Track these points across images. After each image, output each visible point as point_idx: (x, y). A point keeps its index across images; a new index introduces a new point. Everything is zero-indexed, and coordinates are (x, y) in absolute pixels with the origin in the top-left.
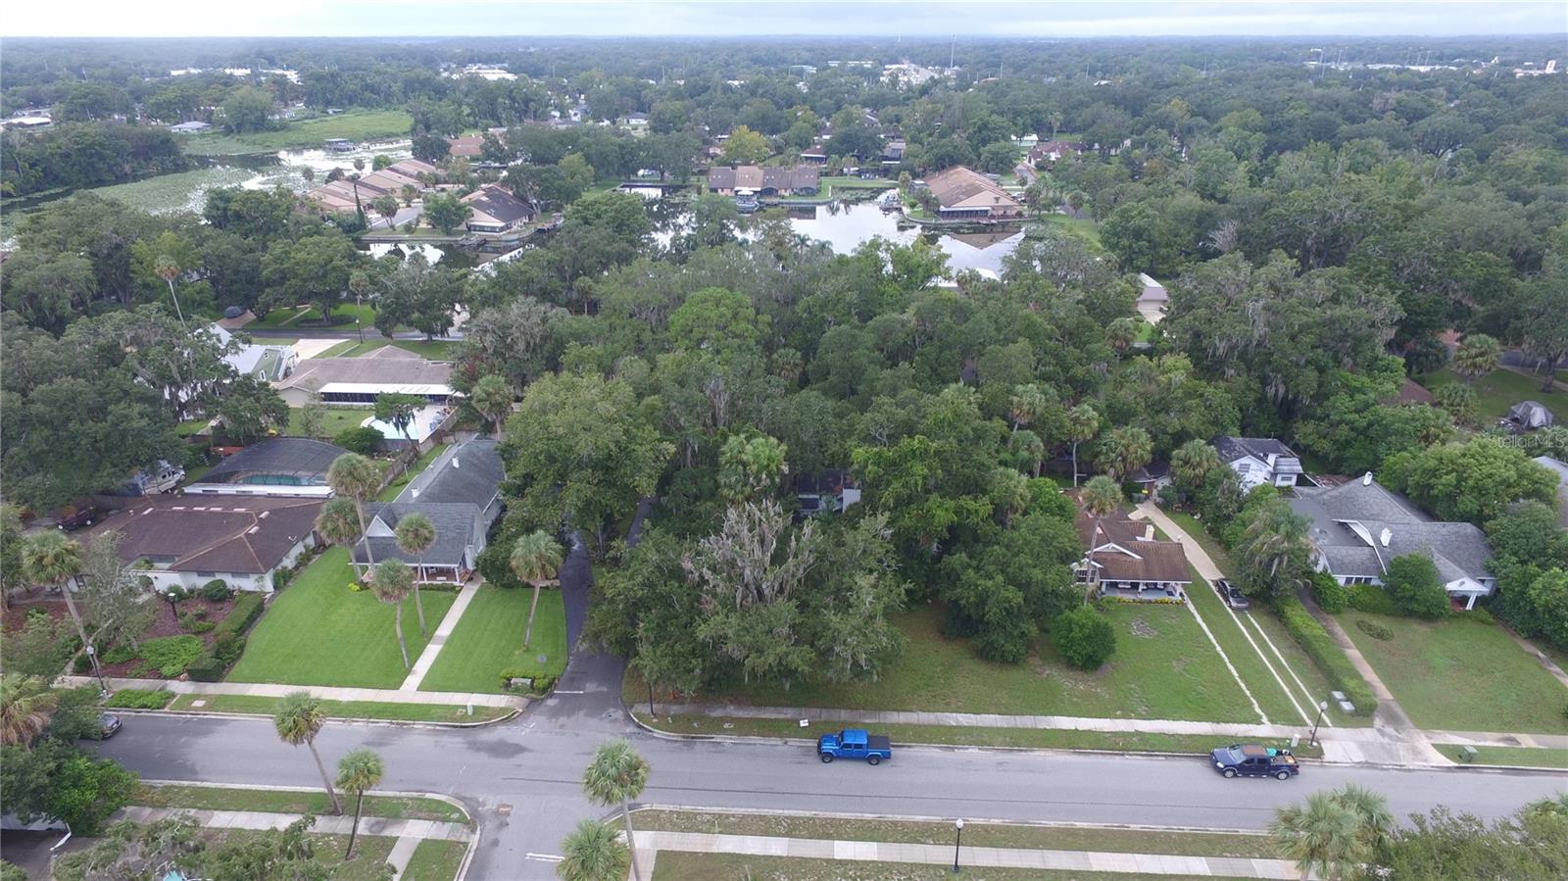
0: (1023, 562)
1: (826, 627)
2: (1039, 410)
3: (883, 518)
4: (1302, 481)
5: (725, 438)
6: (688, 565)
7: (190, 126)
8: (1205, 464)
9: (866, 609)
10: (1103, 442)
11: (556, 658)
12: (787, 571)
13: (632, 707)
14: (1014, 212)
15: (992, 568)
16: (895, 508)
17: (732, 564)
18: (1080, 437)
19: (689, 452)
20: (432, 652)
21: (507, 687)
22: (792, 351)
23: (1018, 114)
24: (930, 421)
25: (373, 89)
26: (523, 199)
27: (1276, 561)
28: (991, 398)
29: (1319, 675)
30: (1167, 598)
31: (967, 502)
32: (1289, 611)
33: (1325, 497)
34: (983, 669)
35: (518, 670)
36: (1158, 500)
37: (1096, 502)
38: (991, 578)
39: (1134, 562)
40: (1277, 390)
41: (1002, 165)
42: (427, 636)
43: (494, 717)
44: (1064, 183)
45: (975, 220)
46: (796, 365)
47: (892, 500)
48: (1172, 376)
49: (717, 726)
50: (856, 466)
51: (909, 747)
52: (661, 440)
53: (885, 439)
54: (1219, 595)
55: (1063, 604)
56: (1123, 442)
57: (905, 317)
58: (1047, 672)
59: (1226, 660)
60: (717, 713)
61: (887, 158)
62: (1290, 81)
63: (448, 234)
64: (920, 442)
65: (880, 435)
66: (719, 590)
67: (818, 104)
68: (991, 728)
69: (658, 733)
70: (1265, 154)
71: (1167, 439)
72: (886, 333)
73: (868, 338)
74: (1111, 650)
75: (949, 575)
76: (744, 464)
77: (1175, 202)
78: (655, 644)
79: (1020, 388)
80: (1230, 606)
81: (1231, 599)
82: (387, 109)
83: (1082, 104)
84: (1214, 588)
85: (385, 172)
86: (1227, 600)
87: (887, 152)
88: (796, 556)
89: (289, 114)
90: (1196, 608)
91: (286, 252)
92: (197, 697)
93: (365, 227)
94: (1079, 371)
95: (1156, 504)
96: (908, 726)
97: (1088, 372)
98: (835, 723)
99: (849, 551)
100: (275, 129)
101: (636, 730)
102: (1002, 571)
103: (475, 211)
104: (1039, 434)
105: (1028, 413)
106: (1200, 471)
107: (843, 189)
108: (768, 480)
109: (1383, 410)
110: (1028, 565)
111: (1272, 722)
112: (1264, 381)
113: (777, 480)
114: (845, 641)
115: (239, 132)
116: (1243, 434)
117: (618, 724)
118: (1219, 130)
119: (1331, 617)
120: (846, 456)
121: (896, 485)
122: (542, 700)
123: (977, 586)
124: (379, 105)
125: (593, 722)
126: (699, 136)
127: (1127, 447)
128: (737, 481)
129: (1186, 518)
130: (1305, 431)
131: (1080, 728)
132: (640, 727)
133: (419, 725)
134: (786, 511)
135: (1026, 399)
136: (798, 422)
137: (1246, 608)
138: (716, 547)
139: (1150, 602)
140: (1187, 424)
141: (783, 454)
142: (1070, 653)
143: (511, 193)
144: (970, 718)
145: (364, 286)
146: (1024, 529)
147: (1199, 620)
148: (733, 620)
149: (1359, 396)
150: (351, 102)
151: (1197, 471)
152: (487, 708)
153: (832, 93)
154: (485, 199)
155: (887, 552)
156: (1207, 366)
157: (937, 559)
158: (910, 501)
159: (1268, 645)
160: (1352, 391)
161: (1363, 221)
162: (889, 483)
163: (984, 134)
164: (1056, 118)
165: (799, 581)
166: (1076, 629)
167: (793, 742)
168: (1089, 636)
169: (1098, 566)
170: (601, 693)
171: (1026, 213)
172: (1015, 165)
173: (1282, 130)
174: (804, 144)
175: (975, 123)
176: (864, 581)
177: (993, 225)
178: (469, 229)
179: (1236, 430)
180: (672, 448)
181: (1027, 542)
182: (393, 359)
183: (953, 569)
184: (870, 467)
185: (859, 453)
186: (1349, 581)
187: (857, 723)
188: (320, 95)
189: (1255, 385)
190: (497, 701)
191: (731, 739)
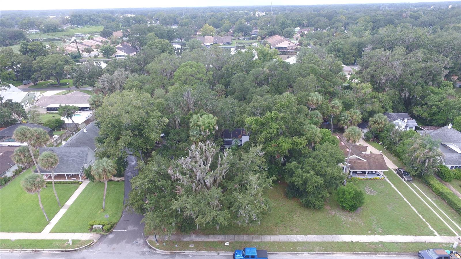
0: (323, 165)
1: (235, 201)
2: (320, 102)
3: (260, 147)
4: (417, 128)
5: (191, 115)
6: (170, 172)
7: (33, 31)
8: (384, 123)
9: (254, 191)
10: (342, 115)
11: (116, 214)
12: (217, 173)
13: (148, 237)
14: (295, 48)
15: (308, 168)
16: (265, 143)
17: (192, 170)
18: (335, 113)
19: (177, 122)
20: (62, 212)
21: (91, 229)
22: (221, 85)
23: (293, 21)
24: (278, 105)
25: (93, 20)
26: (135, 47)
27: (427, 161)
28: (300, 98)
29: (453, 210)
30: (378, 177)
31: (296, 139)
32: (431, 181)
33: (432, 134)
34: (306, 213)
35: (98, 221)
36: (364, 137)
37: (352, 138)
38: (308, 172)
39: (364, 163)
40: (406, 94)
41: (289, 35)
42: (61, 205)
43: (82, 245)
44: (311, 38)
45: (282, 51)
46: (223, 91)
47: (263, 139)
48: (366, 90)
49: (185, 246)
50: (247, 126)
51: (276, 254)
52: (161, 117)
53: (259, 115)
54: (398, 175)
55: (339, 182)
56: (350, 115)
57: (264, 69)
58: (334, 213)
59: (410, 204)
60: (187, 239)
61: (253, 34)
62: (375, 12)
63: (109, 58)
64: (275, 114)
65: (257, 113)
66: (184, 184)
67: (231, 20)
68: (313, 242)
69: (159, 251)
70: (373, 29)
71: (367, 114)
72: (257, 76)
73: (250, 77)
74: (362, 203)
75: (289, 172)
76: (200, 126)
77: (350, 40)
78: (155, 210)
79: (312, 94)
80: (404, 180)
81: (404, 177)
82: (97, 26)
83: (313, 18)
84: (395, 172)
85: (91, 41)
86: (402, 177)
87: (253, 33)
88: (221, 166)
89: (65, 28)
90: (390, 181)
91: (42, 60)
93: (80, 56)
94: (331, 89)
95: (363, 139)
96: (275, 243)
97: (335, 89)
98: (241, 242)
99: (245, 162)
100: (60, 31)
101: (148, 249)
102: (313, 169)
103: (117, 50)
104: (320, 112)
105: (316, 104)
106: (382, 126)
107: (239, 43)
108: (209, 133)
109: (450, 100)
110: (324, 166)
111: (440, 234)
112: (401, 91)
113: (213, 132)
114: (245, 207)
115: (48, 32)
116: (393, 112)
117: (140, 247)
118: (357, 23)
119: (448, 183)
120: (243, 122)
121: (265, 133)
122: (107, 235)
123: (302, 176)
124: (94, 25)
125: (129, 246)
126: (193, 29)
127: (352, 117)
128: (197, 134)
129: (376, 144)
130: (417, 110)
131: (354, 241)
132: (150, 248)
133: (46, 251)
134: (218, 145)
135: (315, 98)
136: (222, 108)
137: (412, 181)
138: (185, 163)
139: (370, 179)
140: (374, 108)
141: (216, 121)
142: (345, 204)
143: (130, 45)
144: (302, 238)
145: (69, 71)
146: (321, 150)
147: (393, 186)
148: (190, 199)
149: (440, 96)
150: (86, 24)
151: (380, 125)
152: (80, 241)
153: (235, 17)
154: (121, 47)
155: (263, 162)
156: (378, 87)
157: (284, 164)
158: (271, 139)
159: (425, 197)
160: (436, 94)
161: (417, 41)
162: (261, 133)
163: (283, 25)
164: (305, 22)
165: (223, 177)
166: (347, 194)
167: (222, 253)
168: (353, 197)
169: (349, 165)
170: (134, 231)
171: (299, 48)
172: (294, 35)
173: (377, 22)
174: (227, 31)
175: (280, 23)
176: (253, 178)
177: (288, 52)
178: (116, 56)
179: (391, 110)
180: (167, 120)
181: (324, 156)
182: (77, 95)
183: (291, 169)
184: (253, 126)
185: (248, 120)
186: (452, 167)
187: (251, 242)
188: (76, 21)
189: (397, 93)
190: (86, 237)
191: (193, 253)
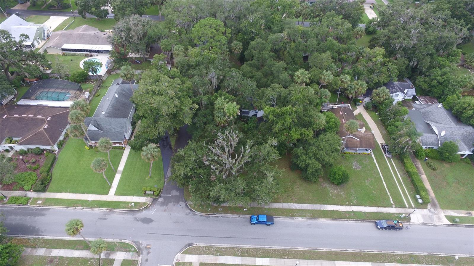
0: (322, 154)
2: (331, 81)
3: (275, 140)
4: (414, 98)
5: (216, 98)
8: (385, 96)
13: (188, 202)
15: (311, 155)
18: (343, 87)
20: (118, 177)
21: (145, 194)
24: (294, 98)
27: (406, 147)
30: (365, 152)
32: (405, 160)
33: (423, 110)
34: (304, 184)
36: (365, 105)
37: (350, 130)
38: (310, 159)
39: (357, 141)
42: (115, 171)
43: (141, 207)
46: (240, 48)
47: (278, 131)
48: (378, 58)
49: (216, 210)
51: (280, 217)
54: (382, 150)
56: (357, 86)
57: (283, 35)
58: (325, 185)
59: (383, 180)
64: (290, 109)
65: (274, 98)
68: (306, 210)
69: (197, 213)
71: (372, 85)
72: (275, 42)
73: (269, 45)
75: (296, 155)
79: (325, 72)
80: (386, 156)
81: (387, 153)
84: (381, 147)
90: (375, 156)
92: (38, 199)
96: (279, 209)
98: (255, 208)
102: (315, 156)
111: (396, 206)
112: (410, 60)
113: (236, 117)
116: (398, 81)
117: (184, 209)
119: (418, 161)
121: (280, 124)
122: (158, 199)
123: (305, 161)
125: (175, 208)
128: (221, 116)
132: (191, 210)
135: (327, 78)
137: (392, 158)
140: (380, 79)
141: (238, 109)
142: (334, 181)
144: (299, 206)
147: (375, 161)
151: (381, 99)
152: (139, 203)
159: (397, 173)
162: (277, 122)
167: (242, 217)
168: (341, 177)
170: (177, 196)
180: (197, 107)
182: (88, 32)
185: (267, 110)
186: (426, 147)
190: (142, 199)
191: (221, 215)
